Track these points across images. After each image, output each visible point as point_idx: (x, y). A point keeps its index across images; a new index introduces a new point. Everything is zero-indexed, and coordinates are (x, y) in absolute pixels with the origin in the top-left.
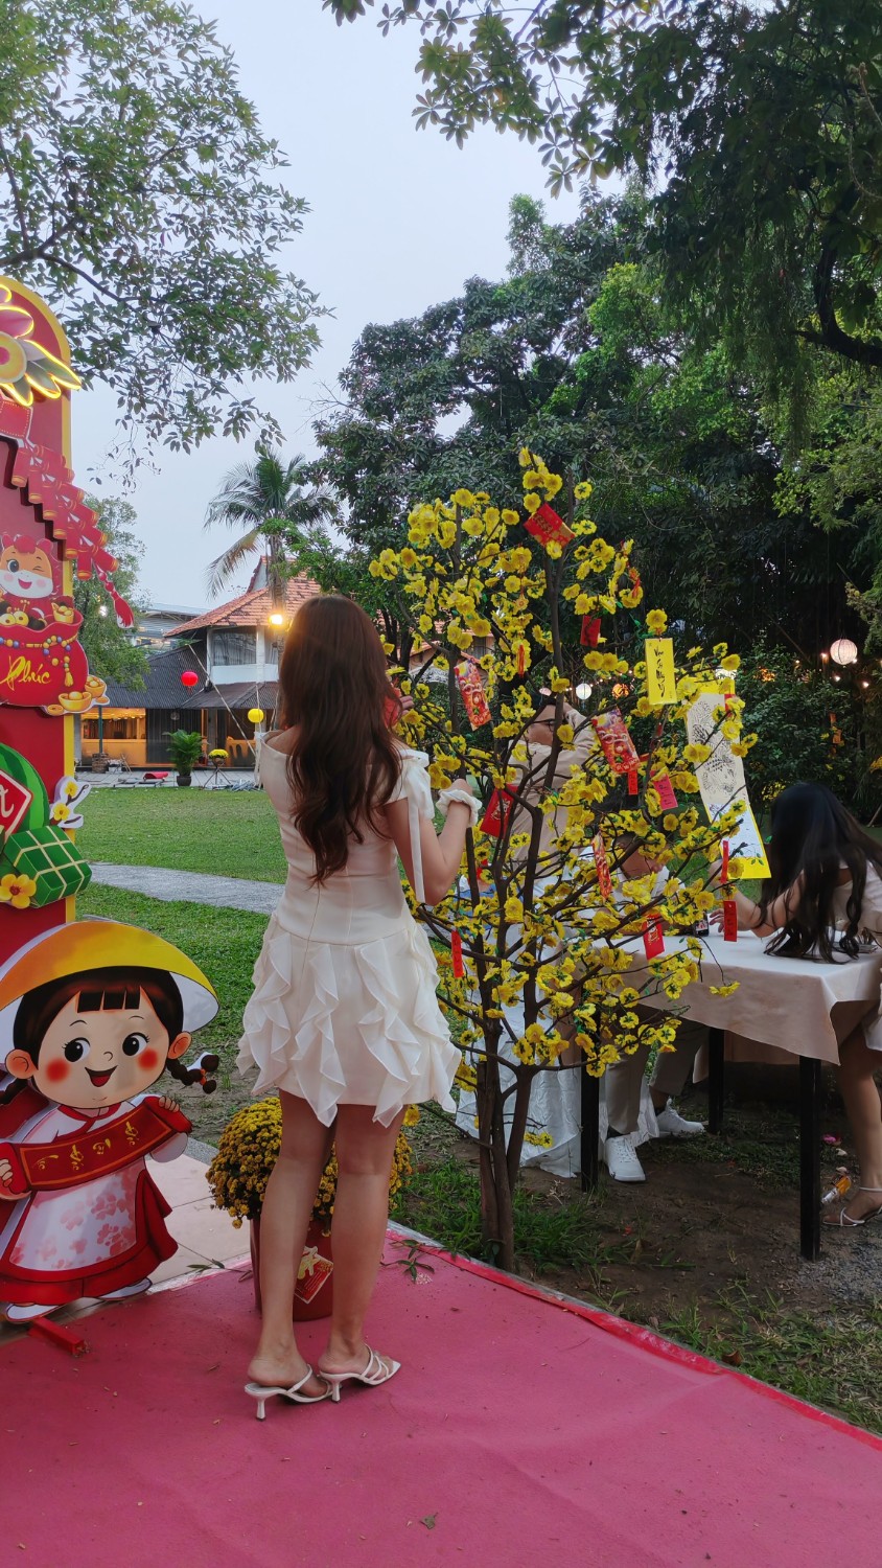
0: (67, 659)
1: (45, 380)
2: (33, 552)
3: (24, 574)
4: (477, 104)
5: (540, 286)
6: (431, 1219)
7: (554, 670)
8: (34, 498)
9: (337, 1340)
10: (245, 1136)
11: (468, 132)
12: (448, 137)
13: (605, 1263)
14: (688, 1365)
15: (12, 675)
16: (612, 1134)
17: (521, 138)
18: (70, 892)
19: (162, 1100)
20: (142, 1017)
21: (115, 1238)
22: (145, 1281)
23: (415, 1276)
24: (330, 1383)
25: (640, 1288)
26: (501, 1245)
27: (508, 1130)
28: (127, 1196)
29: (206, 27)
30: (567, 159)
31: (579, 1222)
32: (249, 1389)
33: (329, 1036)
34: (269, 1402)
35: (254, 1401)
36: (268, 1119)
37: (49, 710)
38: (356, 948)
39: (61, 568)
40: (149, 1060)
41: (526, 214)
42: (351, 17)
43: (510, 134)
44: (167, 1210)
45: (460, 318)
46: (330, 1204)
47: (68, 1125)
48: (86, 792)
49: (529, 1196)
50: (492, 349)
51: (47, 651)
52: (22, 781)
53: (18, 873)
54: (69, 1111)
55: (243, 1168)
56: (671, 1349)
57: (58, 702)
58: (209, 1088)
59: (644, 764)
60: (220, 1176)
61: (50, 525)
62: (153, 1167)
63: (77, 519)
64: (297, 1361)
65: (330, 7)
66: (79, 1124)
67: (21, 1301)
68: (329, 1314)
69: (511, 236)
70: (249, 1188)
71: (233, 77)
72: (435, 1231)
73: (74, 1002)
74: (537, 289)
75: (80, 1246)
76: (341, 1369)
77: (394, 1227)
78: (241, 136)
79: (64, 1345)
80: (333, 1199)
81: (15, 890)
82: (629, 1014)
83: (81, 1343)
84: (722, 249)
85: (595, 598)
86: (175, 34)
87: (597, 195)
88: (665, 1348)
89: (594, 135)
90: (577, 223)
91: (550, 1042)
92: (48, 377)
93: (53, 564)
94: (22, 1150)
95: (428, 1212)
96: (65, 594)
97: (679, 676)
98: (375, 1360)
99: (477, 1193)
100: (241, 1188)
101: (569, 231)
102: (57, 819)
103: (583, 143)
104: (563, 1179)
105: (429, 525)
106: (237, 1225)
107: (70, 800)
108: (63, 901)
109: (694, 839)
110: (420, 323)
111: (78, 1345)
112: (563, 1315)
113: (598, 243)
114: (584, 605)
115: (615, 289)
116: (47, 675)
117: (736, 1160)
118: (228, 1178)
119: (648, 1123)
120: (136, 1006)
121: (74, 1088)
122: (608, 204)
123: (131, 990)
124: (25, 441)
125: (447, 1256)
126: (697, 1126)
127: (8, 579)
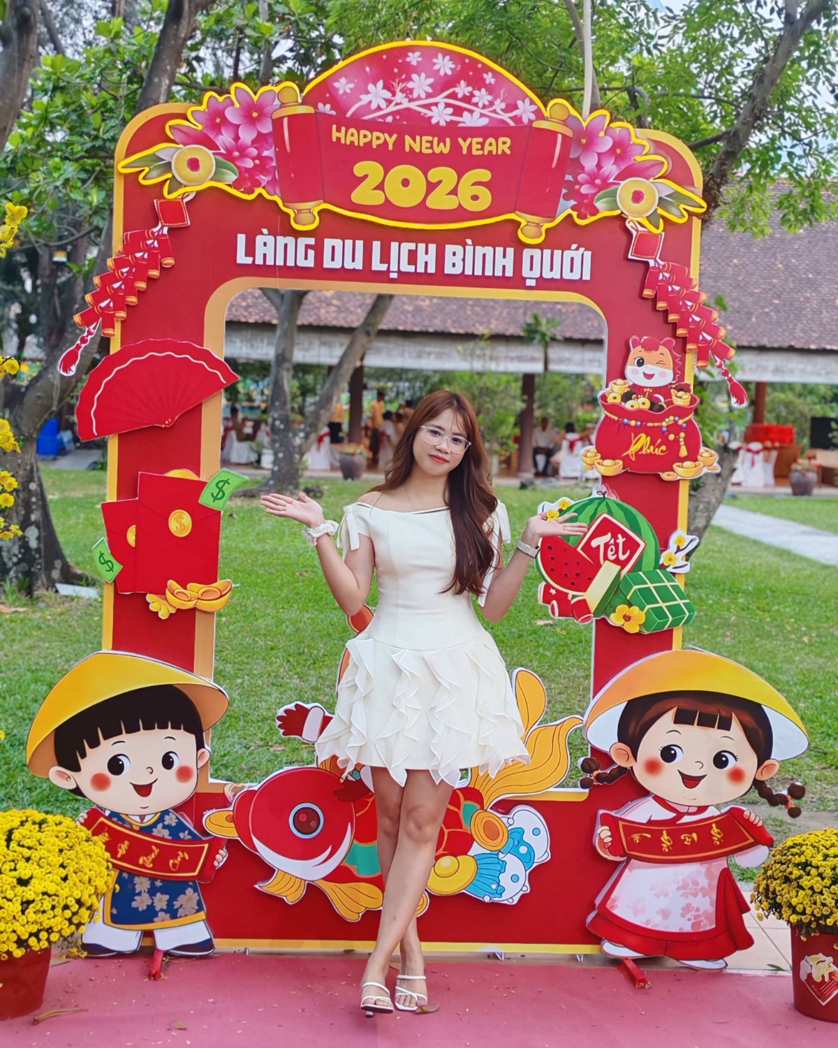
0: (682, 435)
1: (674, 210)
2: (657, 349)
3: (647, 368)
8: (661, 305)
15: (633, 449)
18: (675, 623)
19: (747, 813)
21: (696, 917)
28: (710, 885)
37: (665, 476)
39: (683, 360)
40: (737, 775)
44: (747, 909)
47: (660, 813)
51: (665, 429)
52: (638, 532)
53: (630, 605)
54: (661, 801)
57: (672, 470)
63: (697, 319)
67: (615, 940)
73: (670, 715)
75: (665, 914)
79: (633, 979)
81: (627, 618)
92: (677, 207)
93: (674, 358)
94: (621, 823)
96: (685, 382)
102: (666, 564)
107: (679, 550)
108: (670, 632)
111: (642, 981)
116: (664, 448)
120: (728, 728)
123: (724, 714)
124: (655, 261)
127: (635, 372)
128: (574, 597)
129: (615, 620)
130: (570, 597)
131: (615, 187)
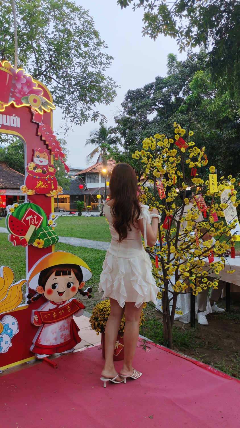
0: (52, 181)
1: (46, 107)
2: (43, 153)
3: (41, 159)
4: (159, 29)
5: (176, 78)
6: (149, 334)
7: (183, 183)
8: (43, 138)
9: (125, 366)
10: (100, 310)
11: (157, 37)
12: (151, 38)
13: (198, 347)
14: (222, 377)
15: (38, 186)
16: (199, 311)
17: (171, 38)
18: (53, 244)
19: (77, 300)
20: (72, 277)
21: (65, 337)
22: (73, 349)
23: (145, 350)
24: (123, 378)
25: (208, 354)
26: (169, 342)
27: (171, 310)
28: (68, 326)
29: (86, 12)
30: (184, 43)
31: (190, 336)
32: (102, 379)
33: (123, 283)
34: (107, 382)
35: (103, 382)
36: (106, 306)
37: (48, 195)
38: (130, 259)
39: (50, 157)
40: (74, 289)
41: (172, 58)
42: (125, 7)
43: (168, 36)
44: (78, 330)
45: (154, 87)
46: (123, 329)
47: (53, 306)
48: (58, 217)
49: (176, 328)
50: (163, 96)
51: (47, 179)
52: (40, 214)
53: (39, 239)
54: (53, 303)
55: (99, 319)
56: (217, 372)
57: (50, 193)
58: (90, 297)
59: (209, 209)
60: (93, 321)
61: (47, 146)
62: (75, 318)
63: (54, 144)
64: (115, 372)
65: (119, 4)
66: (56, 306)
67: (41, 353)
68: (123, 359)
69: (168, 65)
70: (101, 324)
71: (93, 25)
72: (151, 337)
73: (54, 273)
74: (175, 79)
75: (56, 339)
76: (126, 374)
77: (140, 336)
78: (95, 40)
79: (52, 365)
80: (124, 328)
81: (39, 243)
82: (205, 278)
83: (56, 365)
84: (228, 66)
85: (195, 163)
86: (78, 14)
87: (192, 52)
88: (215, 371)
89: (192, 36)
90: (186, 60)
91: (183, 286)
92: (47, 106)
93: (48, 156)
94: (41, 313)
95: (149, 332)
96: (51, 164)
97: (218, 185)
98: (135, 372)
99: (162, 327)
100: (99, 324)
101: (184, 62)
102: (50, 224)
103: (188, 38)
104: (185, 324)
105: (149, 144)
106: (98, 334)
107: (53, 219)
108: (51, 246)
109: (223, 230)
110: (143, 89)
111: (55, 366)
112: (187, 362)
113: (192, 66)
114: (192, 165)
115: (197, 78)
116: (47, 186)
117: (234, 319)
118: (95, 321)
119: (209, 309)
120: (70, 275)
121: (54, 297)
122: (195, 55)
123: (69, 270)
124: (41, 123)
125: (154, 344)
126: (223, 310)
127: (37, 160)
128: (21, 238)
129: (35, 244)
130: (20, 238)
131: (27, 96)
